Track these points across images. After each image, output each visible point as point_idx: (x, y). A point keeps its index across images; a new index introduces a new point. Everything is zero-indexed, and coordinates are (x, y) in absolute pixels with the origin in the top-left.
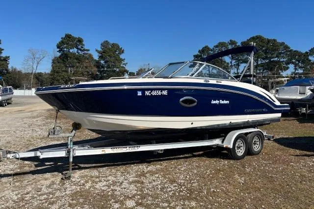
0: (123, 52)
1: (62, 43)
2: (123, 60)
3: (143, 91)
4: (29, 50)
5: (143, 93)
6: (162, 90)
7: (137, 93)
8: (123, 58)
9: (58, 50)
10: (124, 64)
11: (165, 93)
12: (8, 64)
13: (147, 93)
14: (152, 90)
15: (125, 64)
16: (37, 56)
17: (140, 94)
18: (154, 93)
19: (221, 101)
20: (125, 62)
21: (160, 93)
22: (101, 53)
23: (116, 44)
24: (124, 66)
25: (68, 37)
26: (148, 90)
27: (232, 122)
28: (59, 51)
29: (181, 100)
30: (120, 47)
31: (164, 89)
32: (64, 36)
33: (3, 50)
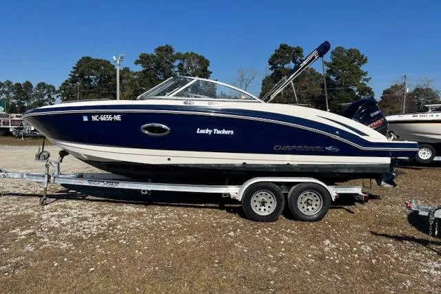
0: (365, 61)
1: (275, 57)
2: (365, 74)
3: (89, 115)
4: (239, 70)
5: (90, 118)
6: (113, 114)
7: (82, 119)
8: (365, 71)
9: (271, 66)
10: (365, 80)
11: (118, 118)
12: (216, 89)
13: (94, 118)
14: (100, 114)
15: (367, 80)
16: (246, 77)
17: (85, 119)
18: (103, 118)
19: (215, 130)
20: (367, 77)
21: (110, 118)
22: (330, 66)
23: (355, 51)
24: (365, 82)
25: (283, 47)
26: (95, 114)
27: (248, 162)
28: (271, 69)
29: (142, 127)
30: (361, 54)
31: (117, 114)
32: (278, 48)
33: (211, 73)
